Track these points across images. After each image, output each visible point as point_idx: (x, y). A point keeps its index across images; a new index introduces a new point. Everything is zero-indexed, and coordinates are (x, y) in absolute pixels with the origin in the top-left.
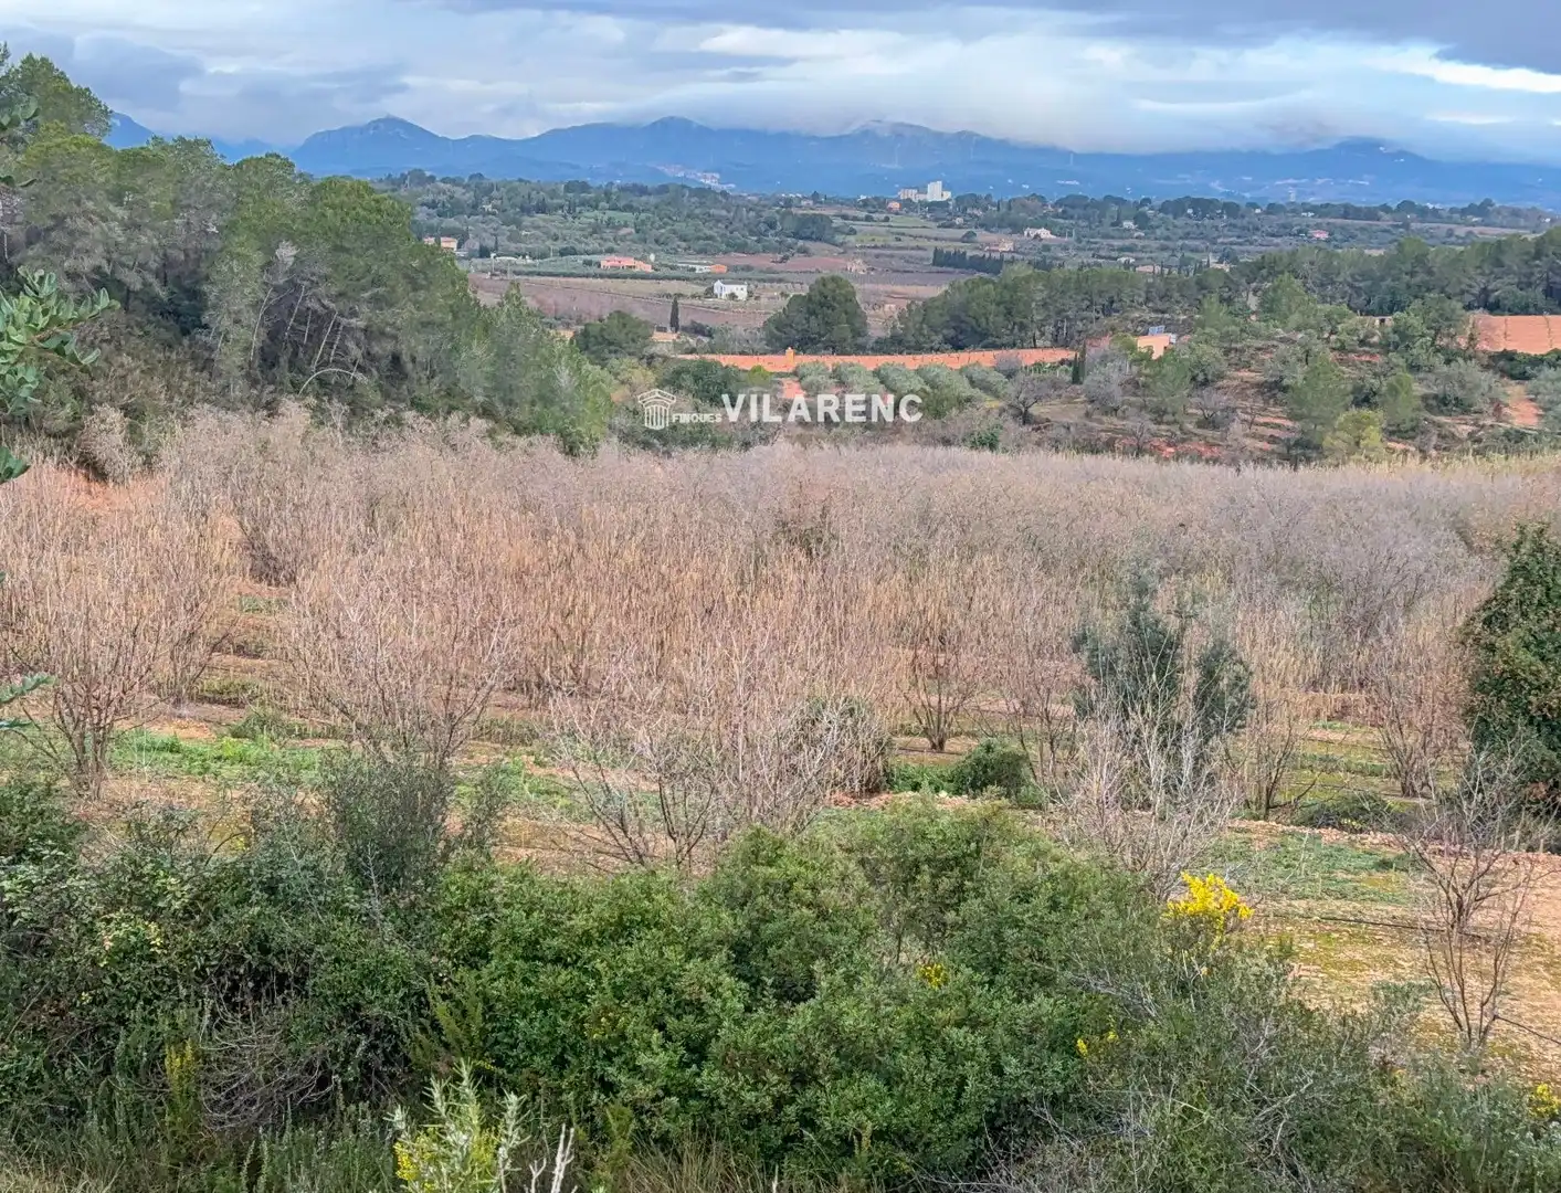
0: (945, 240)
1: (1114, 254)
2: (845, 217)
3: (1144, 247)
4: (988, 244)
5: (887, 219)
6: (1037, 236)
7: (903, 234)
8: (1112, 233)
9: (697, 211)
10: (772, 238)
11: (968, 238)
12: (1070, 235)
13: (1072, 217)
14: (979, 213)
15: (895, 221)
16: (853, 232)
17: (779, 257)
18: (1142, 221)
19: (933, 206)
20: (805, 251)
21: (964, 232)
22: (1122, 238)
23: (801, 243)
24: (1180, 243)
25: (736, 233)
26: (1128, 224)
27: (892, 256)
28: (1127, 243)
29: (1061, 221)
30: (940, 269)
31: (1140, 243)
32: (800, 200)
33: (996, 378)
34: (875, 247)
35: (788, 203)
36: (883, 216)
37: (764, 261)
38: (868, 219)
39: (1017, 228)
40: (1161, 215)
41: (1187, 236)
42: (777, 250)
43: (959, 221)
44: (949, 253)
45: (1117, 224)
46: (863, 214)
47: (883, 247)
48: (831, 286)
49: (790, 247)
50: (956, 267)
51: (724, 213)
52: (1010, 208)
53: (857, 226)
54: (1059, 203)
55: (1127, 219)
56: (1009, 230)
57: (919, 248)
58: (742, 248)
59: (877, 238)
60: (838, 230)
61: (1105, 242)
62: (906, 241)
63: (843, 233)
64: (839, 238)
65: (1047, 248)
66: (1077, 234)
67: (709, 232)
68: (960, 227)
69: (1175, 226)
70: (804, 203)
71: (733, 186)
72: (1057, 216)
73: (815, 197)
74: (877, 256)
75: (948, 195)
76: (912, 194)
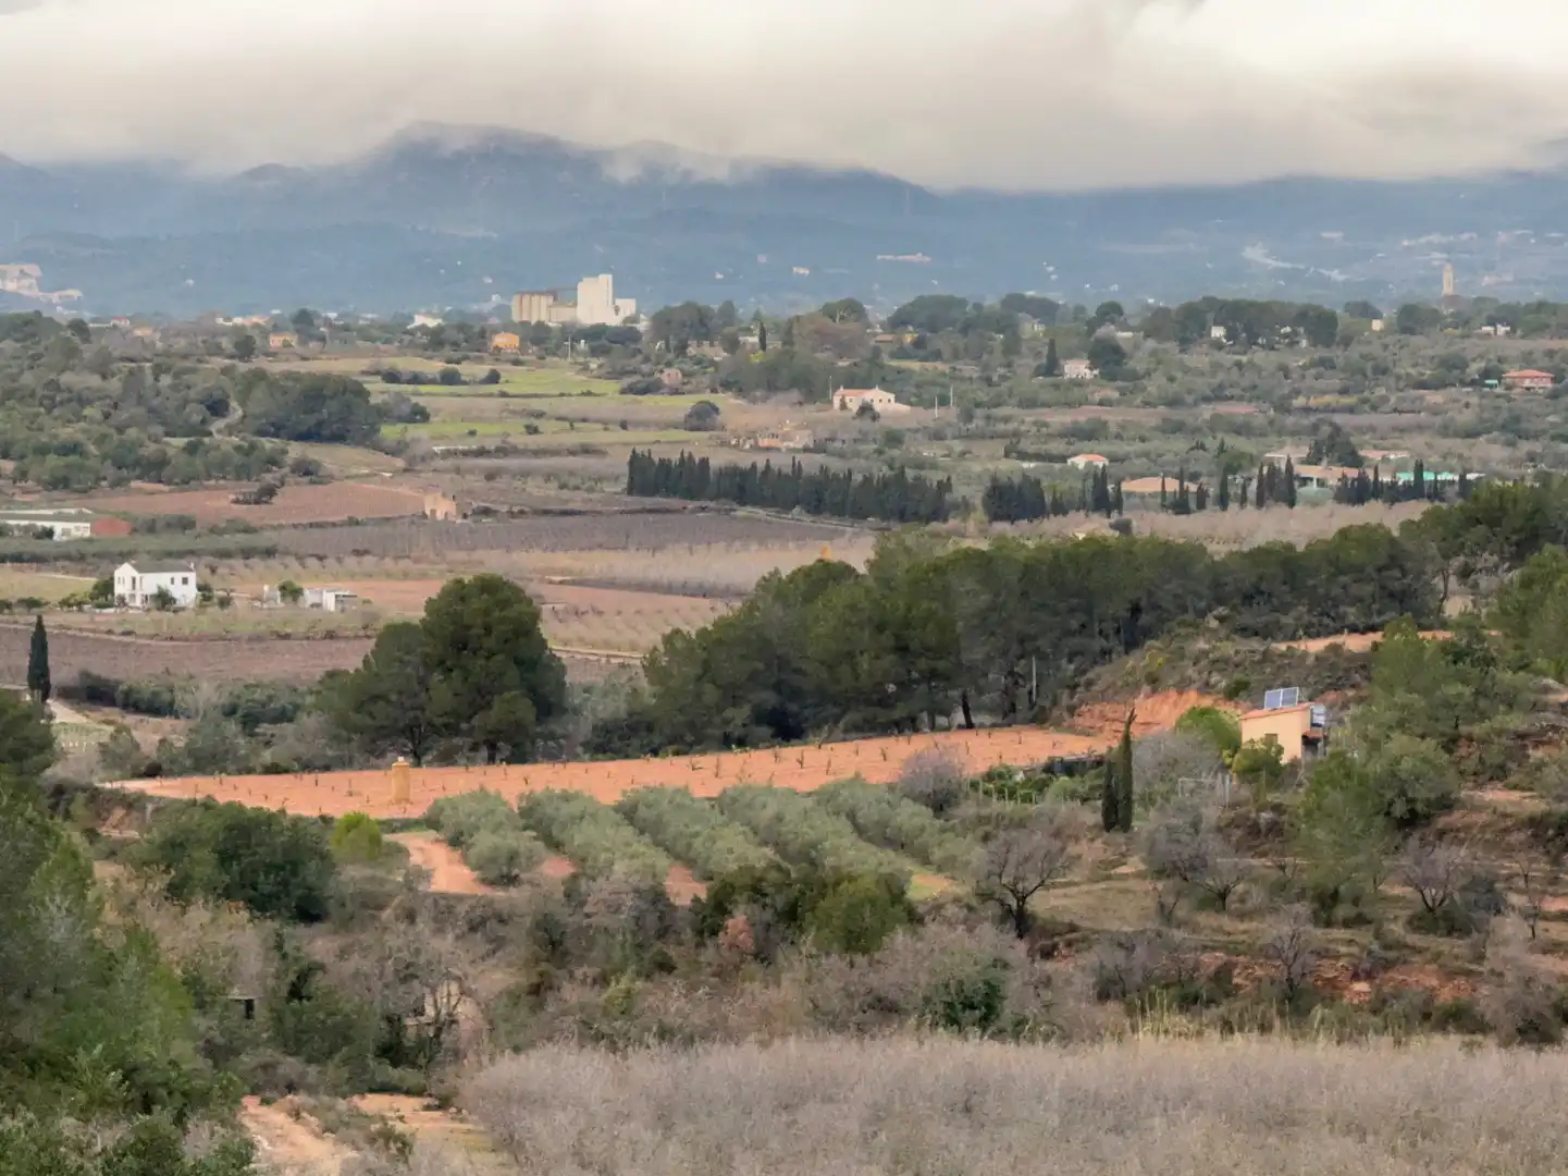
0: (645, 425)
1: (1057, 447)
2: (392, 377)
3: (1123, 426)
4: (752, 435)
5: (494, 378)
6: (866, 410)
7: (540, 415)
8: (1045, 396)
9: (28, 379)
10: (222, 437)
11: (702, 418)
12: (944, 402)
13: (937, 356)
14: (718, 354)
15: (518, 380)
16: (420, 415)
17: (252, 487)
18: (1108, 358)
19: (601, 340)
20: (307, 470)
21: (686, 403)
22: (1069, 405)
23: (295, 450)
24: (1207, 411)
25: (132, 433)
26: (1077, 368)
27: (525, 474)
28: (1082, 416)
29: (915, 365)
30: (649, 502)
31: (1113, 417)
32: (265, 333)
33: (910, 815)
34: (481, 452)
35: (245, 346)
36: (482, 370)
37: (216, 502)
38: (450, 378)
39: (812, 388)
40: (1151, 344)
41: (1218, 395)
42: (243, 473)
43: (670, 376)
44: (664, 464)
45: (1051, 368)
46: (435, 366)
47: (502, 451)
48: (476, 604)
49: (273, 461)
50: (690, 494)
51: (95, 381)
52: (788, 340)
53: (425, 396)
54: (898, 322)
55: (1071, 355)
56: (795, 395)
57: (586, 450)
58: (155, 469)
59: (480, 428)
60: (384, 414)
61: (1030, 416)
62: (551, 435)
63: (401, 419)
64: (389, 432)
65: (894, 438)
66: (960, 397)
67: (67, 433)
68: (676, 392)
69: (1186, 370)
70: (275, 341)
71: (75, 293)
72: (902, 353)
73: (304, 322)
74: (491, 476)
75: (628, 307)
76: (540, 311)
